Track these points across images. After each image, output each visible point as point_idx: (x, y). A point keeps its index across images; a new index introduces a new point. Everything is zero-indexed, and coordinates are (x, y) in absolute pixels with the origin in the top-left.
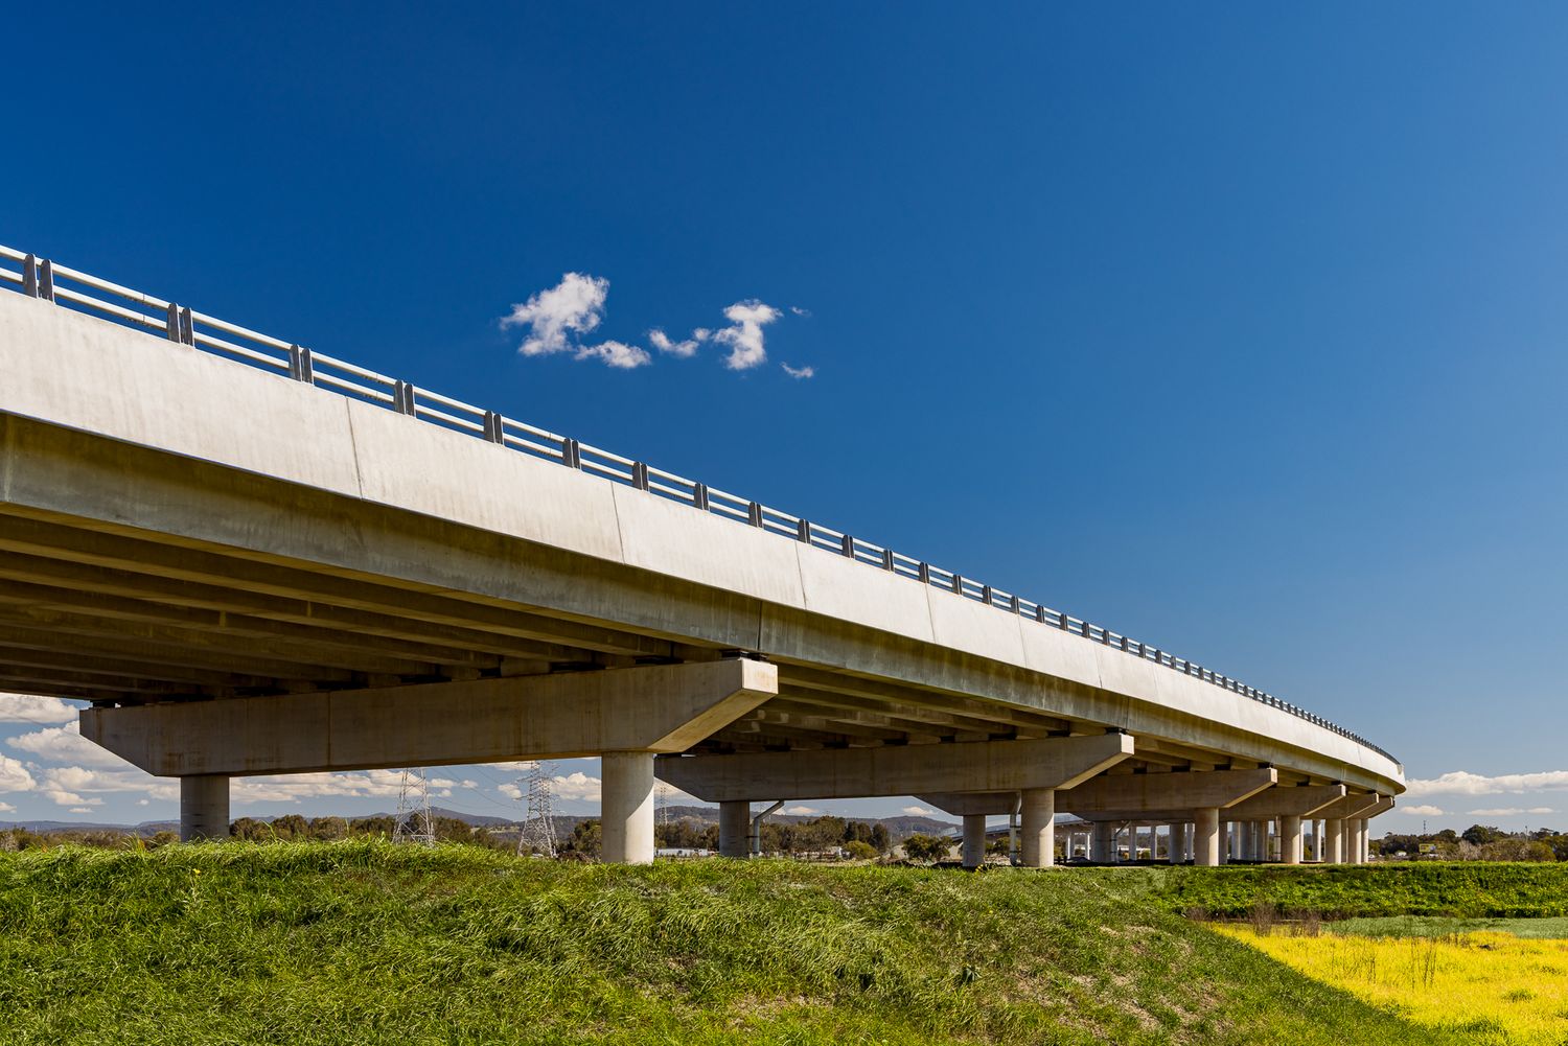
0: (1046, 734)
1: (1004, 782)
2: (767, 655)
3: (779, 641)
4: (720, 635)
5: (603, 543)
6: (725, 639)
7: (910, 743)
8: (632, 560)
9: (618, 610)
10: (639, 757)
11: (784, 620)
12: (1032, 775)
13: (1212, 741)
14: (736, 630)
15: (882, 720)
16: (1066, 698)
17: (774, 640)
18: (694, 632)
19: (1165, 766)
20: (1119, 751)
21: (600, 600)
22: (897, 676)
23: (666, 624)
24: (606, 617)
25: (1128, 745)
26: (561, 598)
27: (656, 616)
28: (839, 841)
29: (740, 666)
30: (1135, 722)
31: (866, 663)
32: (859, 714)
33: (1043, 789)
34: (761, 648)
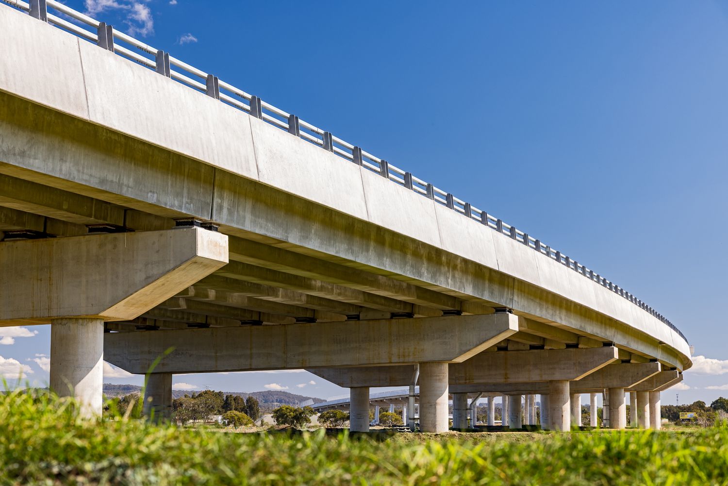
0: (442, 313)
1: (404, 356)
2: (219, 225)
3: (230, 212)
4: (176, 203)
5: (69, 96)
6: (181, 207)
7: (318, 321)
8: (97, 118)
9: (79, 171)
10: (90, 325)
11: (235, 192)
12: (429, 349)
13: (573, 322)
14: (191, 199)
15: (298, 297)
16: (467, 280)
17: (225, 211)
18: (152, 198)
19: (524, 345)
20: (507, 328)
21: (61, 160)
22: (332, 252)
23: (125, 189)
24: (67, 178)
25: (514, 323)
26: (23, 154)
27: (115, 179)
28: (219, 411)
29: (195, 233)
30: (519, 303)
31: (306, 237)
32: (281, 291)
33: (440, 362)
34: (214, 218)
